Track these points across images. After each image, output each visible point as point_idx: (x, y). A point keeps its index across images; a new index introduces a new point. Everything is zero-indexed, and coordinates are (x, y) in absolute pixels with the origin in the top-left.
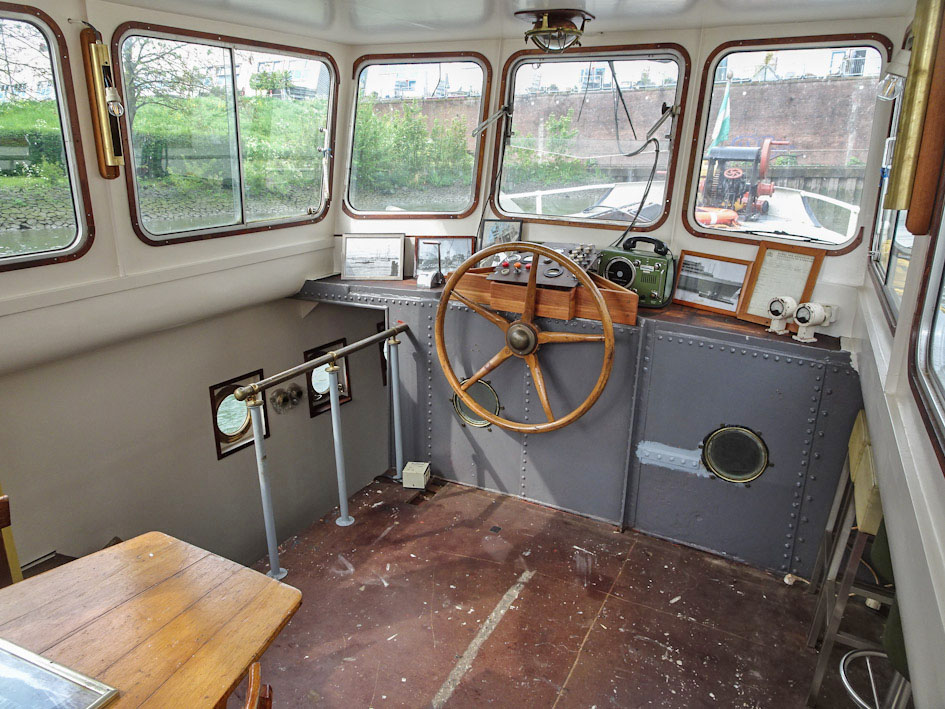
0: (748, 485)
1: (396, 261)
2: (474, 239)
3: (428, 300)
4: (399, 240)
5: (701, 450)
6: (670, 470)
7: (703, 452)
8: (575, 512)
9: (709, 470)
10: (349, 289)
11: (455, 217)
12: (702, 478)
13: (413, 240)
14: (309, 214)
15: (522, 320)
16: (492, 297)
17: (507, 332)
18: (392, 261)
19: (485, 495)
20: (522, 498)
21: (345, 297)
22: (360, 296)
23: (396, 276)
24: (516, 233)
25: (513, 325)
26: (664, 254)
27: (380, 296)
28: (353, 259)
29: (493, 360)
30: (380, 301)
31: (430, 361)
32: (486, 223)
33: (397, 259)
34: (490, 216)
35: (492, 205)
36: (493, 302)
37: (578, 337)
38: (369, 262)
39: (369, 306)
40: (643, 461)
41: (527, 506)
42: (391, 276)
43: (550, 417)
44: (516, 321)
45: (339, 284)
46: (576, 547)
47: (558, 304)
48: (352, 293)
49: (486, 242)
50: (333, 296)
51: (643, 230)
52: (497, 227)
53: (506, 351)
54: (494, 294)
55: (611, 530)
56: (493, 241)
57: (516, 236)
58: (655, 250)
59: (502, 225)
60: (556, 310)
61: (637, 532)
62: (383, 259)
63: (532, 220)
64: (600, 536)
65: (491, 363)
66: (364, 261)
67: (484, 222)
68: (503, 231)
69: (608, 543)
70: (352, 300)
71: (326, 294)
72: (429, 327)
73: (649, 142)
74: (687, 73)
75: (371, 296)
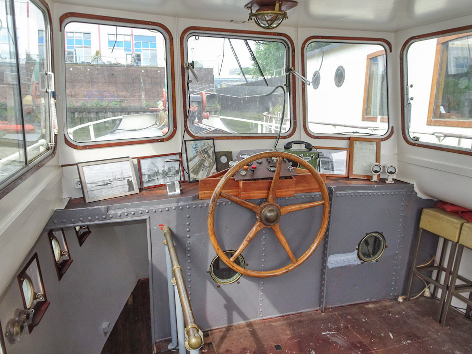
0: (377, 261)
1: (130, 179)
2: (180, 155)
3: (185, 203)
4: (129, 162)
5: (357, 250)
6: (342, 267)
7: (358, 251)
8: (294, 313)
9: (361, 259)
10: (108, 210)
11: (162, 140)
12: (358, 265)
13: (135, 161)
14: (48, 149)
15: (270, 203)
16: (243, 191)
17: (261, 213)
18: (126, 179)
19: (240, 328)
20: (261, 318)
21: (104, 217)
22: (120, 212)
23: (133, 190)
24: (211, 147)
25: (264, 207)
26: (311, 149)
27: (141, 209)
28: (93, 183)
29: (251, 234)
30: (141, 213)
31: (189, 249)
32: (187, 142)
33: (131, 177)
34: (187, 137)
35: (186, 130)
36: (243, 194)
37: (308, 205)
38: (107, 184)
39: (129, 219)
40: (330, 267)
41: (269, 322)
42: (129, 191)
43: (294, 260)
44: (264, 204)
45: (95, 207)
46: (323, 333)
47: (288, 188)
48: (112, 212)
49: (190, 155)
50: (90, 218)
51: (285, 137)
52: (196, 145)
53: (259, 226)
54: (244, 189)
55: (320, 313)
56: (195, 154)
57: (212, 149)
58: (305, 148)
59: (199, 143)
60: (287, 191)
61: (329, 308)
62: (119, 179)
63: (218, 138)
64: (322, 320)
65: (250, 236)
66: (103, 184)
67: (185, 142)
68: (201, 147)
69: (330, 322)
70: (112, 218)
71: (81, 219)
72: (187, 223)
73: (277, 88)
74: (293, 51)
75: (132, 210)
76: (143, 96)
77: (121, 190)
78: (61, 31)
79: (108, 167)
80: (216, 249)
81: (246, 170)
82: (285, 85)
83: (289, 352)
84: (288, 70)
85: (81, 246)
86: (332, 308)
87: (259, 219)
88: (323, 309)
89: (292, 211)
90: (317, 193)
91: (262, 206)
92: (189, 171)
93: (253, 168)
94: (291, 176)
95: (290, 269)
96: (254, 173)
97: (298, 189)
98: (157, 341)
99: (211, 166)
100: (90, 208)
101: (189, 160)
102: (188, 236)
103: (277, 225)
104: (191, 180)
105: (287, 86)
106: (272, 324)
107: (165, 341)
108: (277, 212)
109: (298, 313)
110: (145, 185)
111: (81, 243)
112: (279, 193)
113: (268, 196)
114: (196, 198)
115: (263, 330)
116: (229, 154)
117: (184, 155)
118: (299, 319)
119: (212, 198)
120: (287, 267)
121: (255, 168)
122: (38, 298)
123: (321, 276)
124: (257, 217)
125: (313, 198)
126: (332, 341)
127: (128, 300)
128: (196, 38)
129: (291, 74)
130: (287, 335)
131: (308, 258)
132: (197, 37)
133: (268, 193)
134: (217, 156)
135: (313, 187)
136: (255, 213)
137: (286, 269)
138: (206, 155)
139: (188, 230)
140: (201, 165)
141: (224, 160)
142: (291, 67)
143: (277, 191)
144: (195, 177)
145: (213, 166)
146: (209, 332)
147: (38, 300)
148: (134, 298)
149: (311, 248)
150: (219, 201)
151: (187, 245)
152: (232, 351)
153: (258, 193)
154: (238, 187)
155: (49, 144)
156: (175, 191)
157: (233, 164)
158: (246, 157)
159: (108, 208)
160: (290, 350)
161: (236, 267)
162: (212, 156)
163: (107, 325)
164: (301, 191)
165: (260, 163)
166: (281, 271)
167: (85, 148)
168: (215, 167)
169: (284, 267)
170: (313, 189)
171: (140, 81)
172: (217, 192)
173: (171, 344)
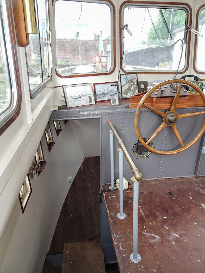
2: (117, 82)
3: (122, 110)
4: (89, 86)
14: (49, 76)
15: (172, 112)
16: (155, 104)
17: (166, 117)
18: (88, 96)
19: (148, 182)
20: (160, 178)
21: (78, 115)
22: (86, 113)
23: (92, 102)
24: (135, 78)
25: (168, 114)
26: (197, 80)
27: (97, 112)
28: (71, 97)
29: (159, 129)
30: (97, 115)
31: (122, 136)
32: (121, 75)
33: (90, 95)
34: (122, 72)
35: (121, 68)
36: (156, 106)
37: (195, 114)
38: (78, 98)
39: (91, 117)
40: (203, 153)
41: (164, 180)
42: (89, 103)
43: (183, 146)
44: (168, 112)
45: (73, 110)
46: (197, 189)
47: (183, 103)
48: (81, 113)
49: (123, 83)
50: (70, 116)
51: (181, 73)
52: (127, 77)
53: (164, 125)
54: (157, 103)
55: (194, 179)
56: (126, 83)
57: (136, 80)
58: (194, 79)
59: (129, 76)
60: (182, 105)
61: (200, 176)
62: (84, 96)
63: (140, 73)
64: (196, 182)
65: (159, 130)
66: (76, 98)
67: (120, 75)
68: (129, 78)
69: (201, 184)
70: (82, 116)
71: (66, 116)
72: (122, 122)
73: (178, 41)
74: (191, 15)
75: (92, 113)
76: (80, 58)
77: (85, 102)
78: (53, 6)
79: (78, 88)
80: (139, 136)
81: (158, 91)
82: (183, 39)
83: (177, 196)
84: (187, 28)
85: (58, 136)
86: (202, 176)
87: (164, 121)
88: (197, 176)
89: (185, 117)
90: (201, 107)
91: (167, 113)
92: (122, 92)
93: (162, 90)
94: (185, 96)
95: (180, 151)
96: (162, 93)
97: (189, 104)
98: (103, 184)
99: (135, 90)
100: (71, 110)
101: (122, 86)
102: (122, 129)
103: (175, 124)
104: (123, 98)
105: (185, 39)
106: (166, 182)
107: (107, 185)
108: (175, 117)
109: (181, 177)
110: (98, 100)
111: (58, 135)
112: (178, 106)
113: (170, 107)
114: (128, 107)
115: (161, 184)
116: (146, 83)
117: (119, 83)
118: (182, 180)
119: (137, 107)
120: (179, 150)
121: (163, 90)
122: (41, 159)
123: (198, 158)
124: (163, 120)
125: (198, 110)
126: (202, 193)
127: (80, 167)
128: (128, 9)
129: (188, 31)
130: (175, 188)
131: (192, 145)
132: (130, 8)
133: (171, 106)
134: (139, 84)
135: (199, 103)
136: (162, 117)
137: (178, 151)
138: (132, 84)
139: (122, 125)
140: (129, 89)
141: (142, 86)
142: (188, 26)
143: (177, 104)
144: (125, 96)
145: (136, 90)
146: (131, 183)
147: (41, 160)
148: (83, 166)
149: (194, 140)
150: (142, 109)
151: (121, 134)
152: (144, 193)
153: (165, 105)
154: (152, 101)
155: (49, 74)
156: (116, 103)
157: (150, 88)
158: (157, 84)
159: (80, 111)
160: (177, 195)
161: (149, 148)
162: (135, 84)
163: (71, 178)
164: (191, 106)
165: (166, 88)
166: (175, 152)
167: (66, 77)
168: (137, 91)
169: (177, 150)
170: (198, 105)
171: (78, 49)
172: (141, 103)
173: (110, 186)
